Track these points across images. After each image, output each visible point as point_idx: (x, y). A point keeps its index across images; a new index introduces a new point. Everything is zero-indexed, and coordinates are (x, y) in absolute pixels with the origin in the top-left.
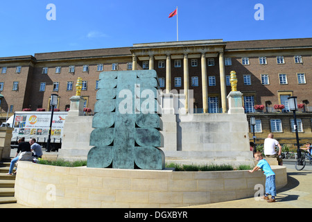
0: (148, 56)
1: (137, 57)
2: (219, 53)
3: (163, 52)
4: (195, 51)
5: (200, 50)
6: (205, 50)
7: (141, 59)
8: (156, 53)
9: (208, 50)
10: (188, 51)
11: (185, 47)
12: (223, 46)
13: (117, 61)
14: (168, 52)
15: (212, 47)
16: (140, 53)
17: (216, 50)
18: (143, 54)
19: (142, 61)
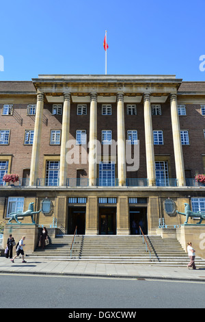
0: (62, 94)
1: (45, 95)
2: (169, 96)
3: (85, 90)
4: (134, 90)
5: (142, 90)
6: (150, 90)
7: (50, 99)
8: (75, 90)
9: (155, 90)
10: (124, 90)
11: (120, 84)
12: (177, 84)
13: (12, 101)
14: (93, 90)
15: (160, 85)
16: (49, 90)
17: (166, 90)
18: (53, 90)
19: (52, 104)
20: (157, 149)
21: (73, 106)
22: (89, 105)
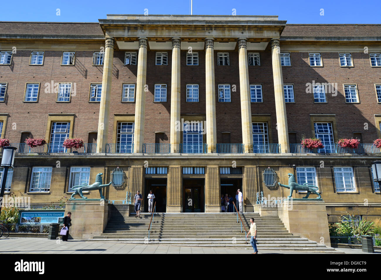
0: (137, 39)
1: (115, 40)
2: (270, 43)
3: (165, 34)
4: (227, 34)
5: (237, 34)
6: (247, 34)
7: (122, 46)
8: (153, 34)
9: (252, 34)
10: (215, 34)
11: (209, 27)
12: (280, 27)
13: (74, 47)
14: (176, 35)
15: (259, 29)
16: (120, 33)
17: (266, 34)
18: (126, 34)
19: (124, 51)
20: (254, 107)
21: (151, 54)
22: (170, 52)
